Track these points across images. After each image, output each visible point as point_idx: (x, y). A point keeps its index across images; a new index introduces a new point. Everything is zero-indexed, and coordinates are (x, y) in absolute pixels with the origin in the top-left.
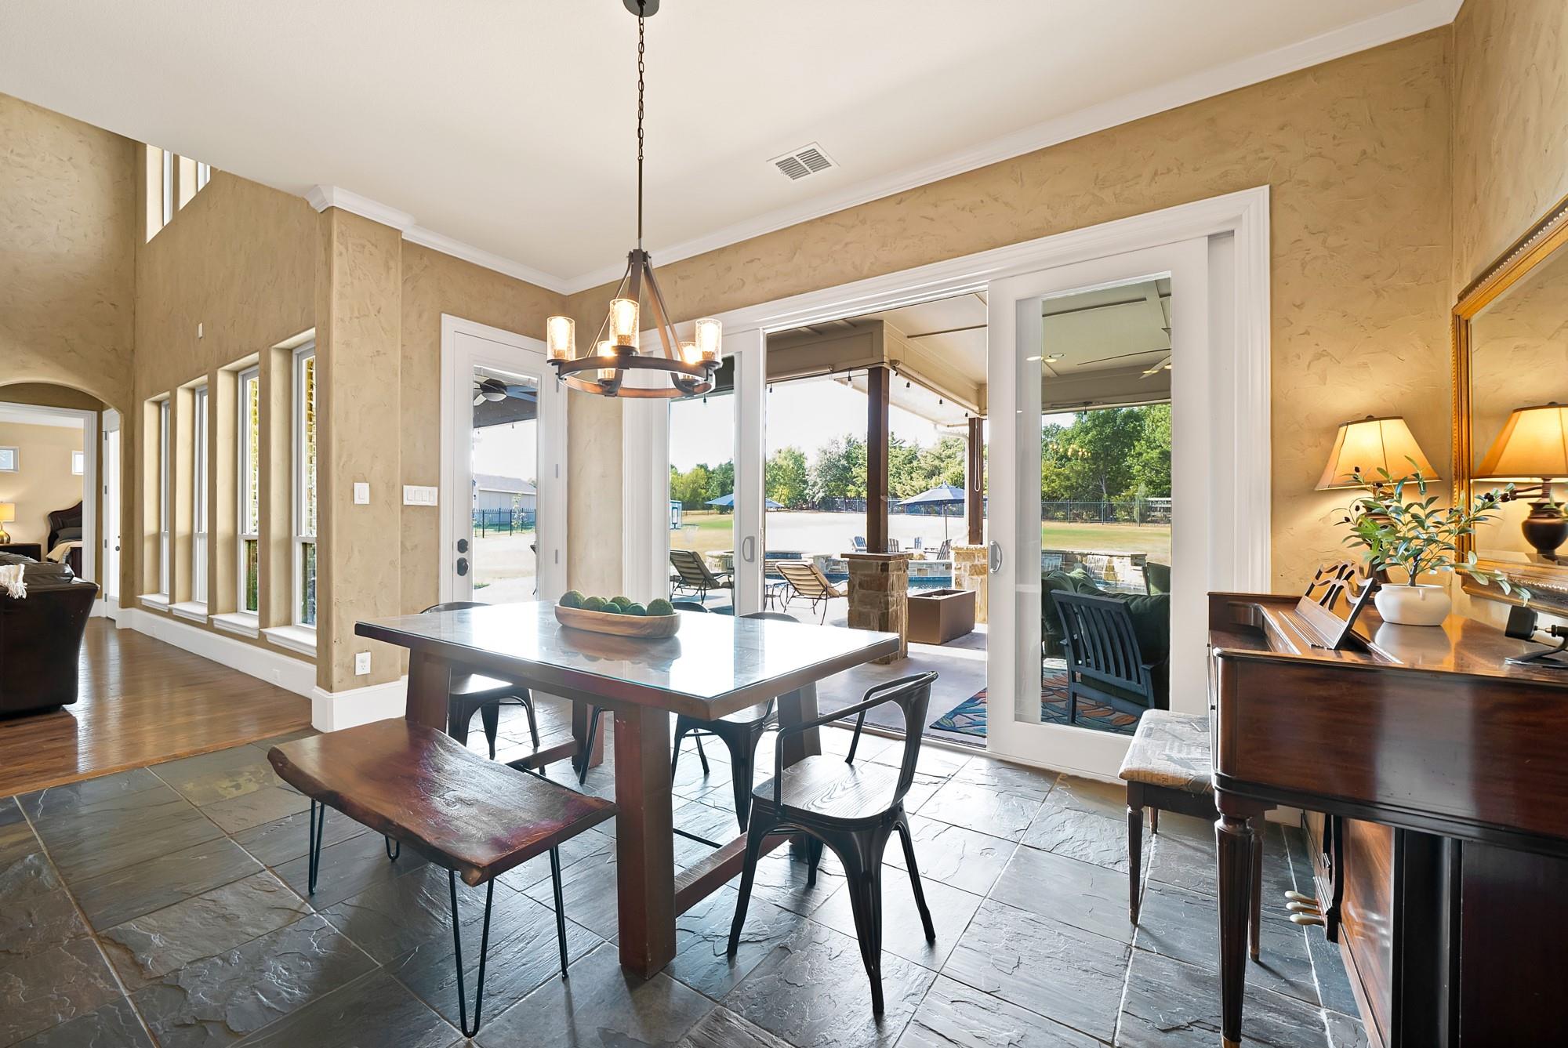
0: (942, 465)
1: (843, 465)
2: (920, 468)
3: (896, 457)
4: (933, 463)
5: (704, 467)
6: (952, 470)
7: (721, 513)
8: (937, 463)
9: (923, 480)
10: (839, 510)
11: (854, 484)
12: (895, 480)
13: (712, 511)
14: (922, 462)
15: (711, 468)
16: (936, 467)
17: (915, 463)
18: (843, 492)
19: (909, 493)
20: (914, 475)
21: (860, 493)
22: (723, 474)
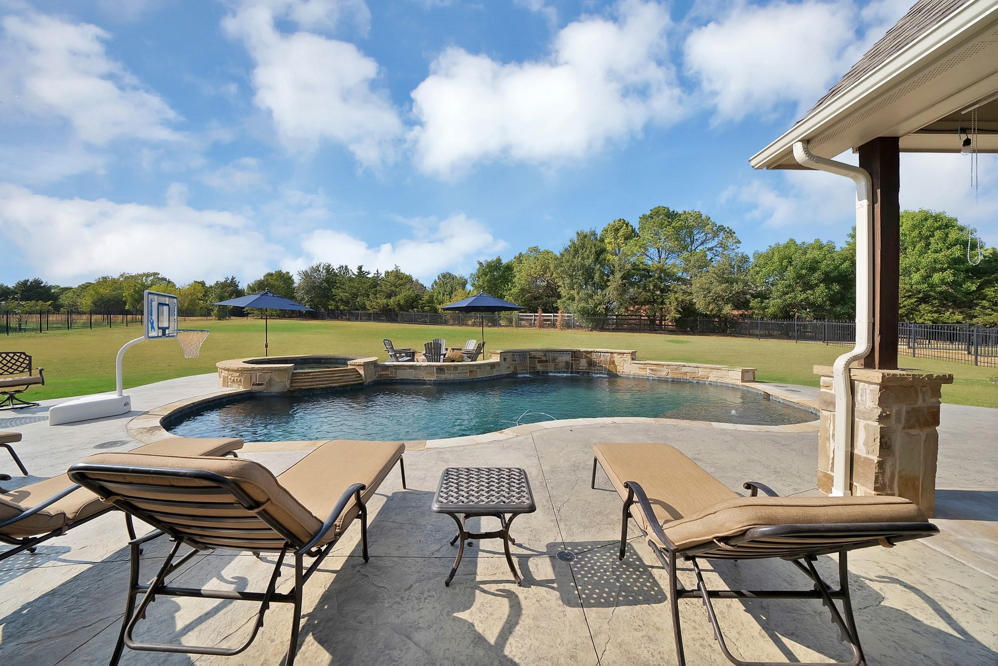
0: (397, 290)
1: (325, 286)
2: (382, 291)
3: (364, 283)
4: (390, 288)
5: (203, 284)
6: (405, 293)
7: (219, 320)
8: (393, 288)
9: (384, 299)
10: (323, 318)
11: (334, 300)
12: (365, 298)
13: (211, 318)
14: (383, 287)
15: (207, 285)
16: (393, 291)
17: (378, 288)
18: (326, 307)
19: (375, 307)
20: (378, 296)
21: (338, 306)
22: (222, 289)
